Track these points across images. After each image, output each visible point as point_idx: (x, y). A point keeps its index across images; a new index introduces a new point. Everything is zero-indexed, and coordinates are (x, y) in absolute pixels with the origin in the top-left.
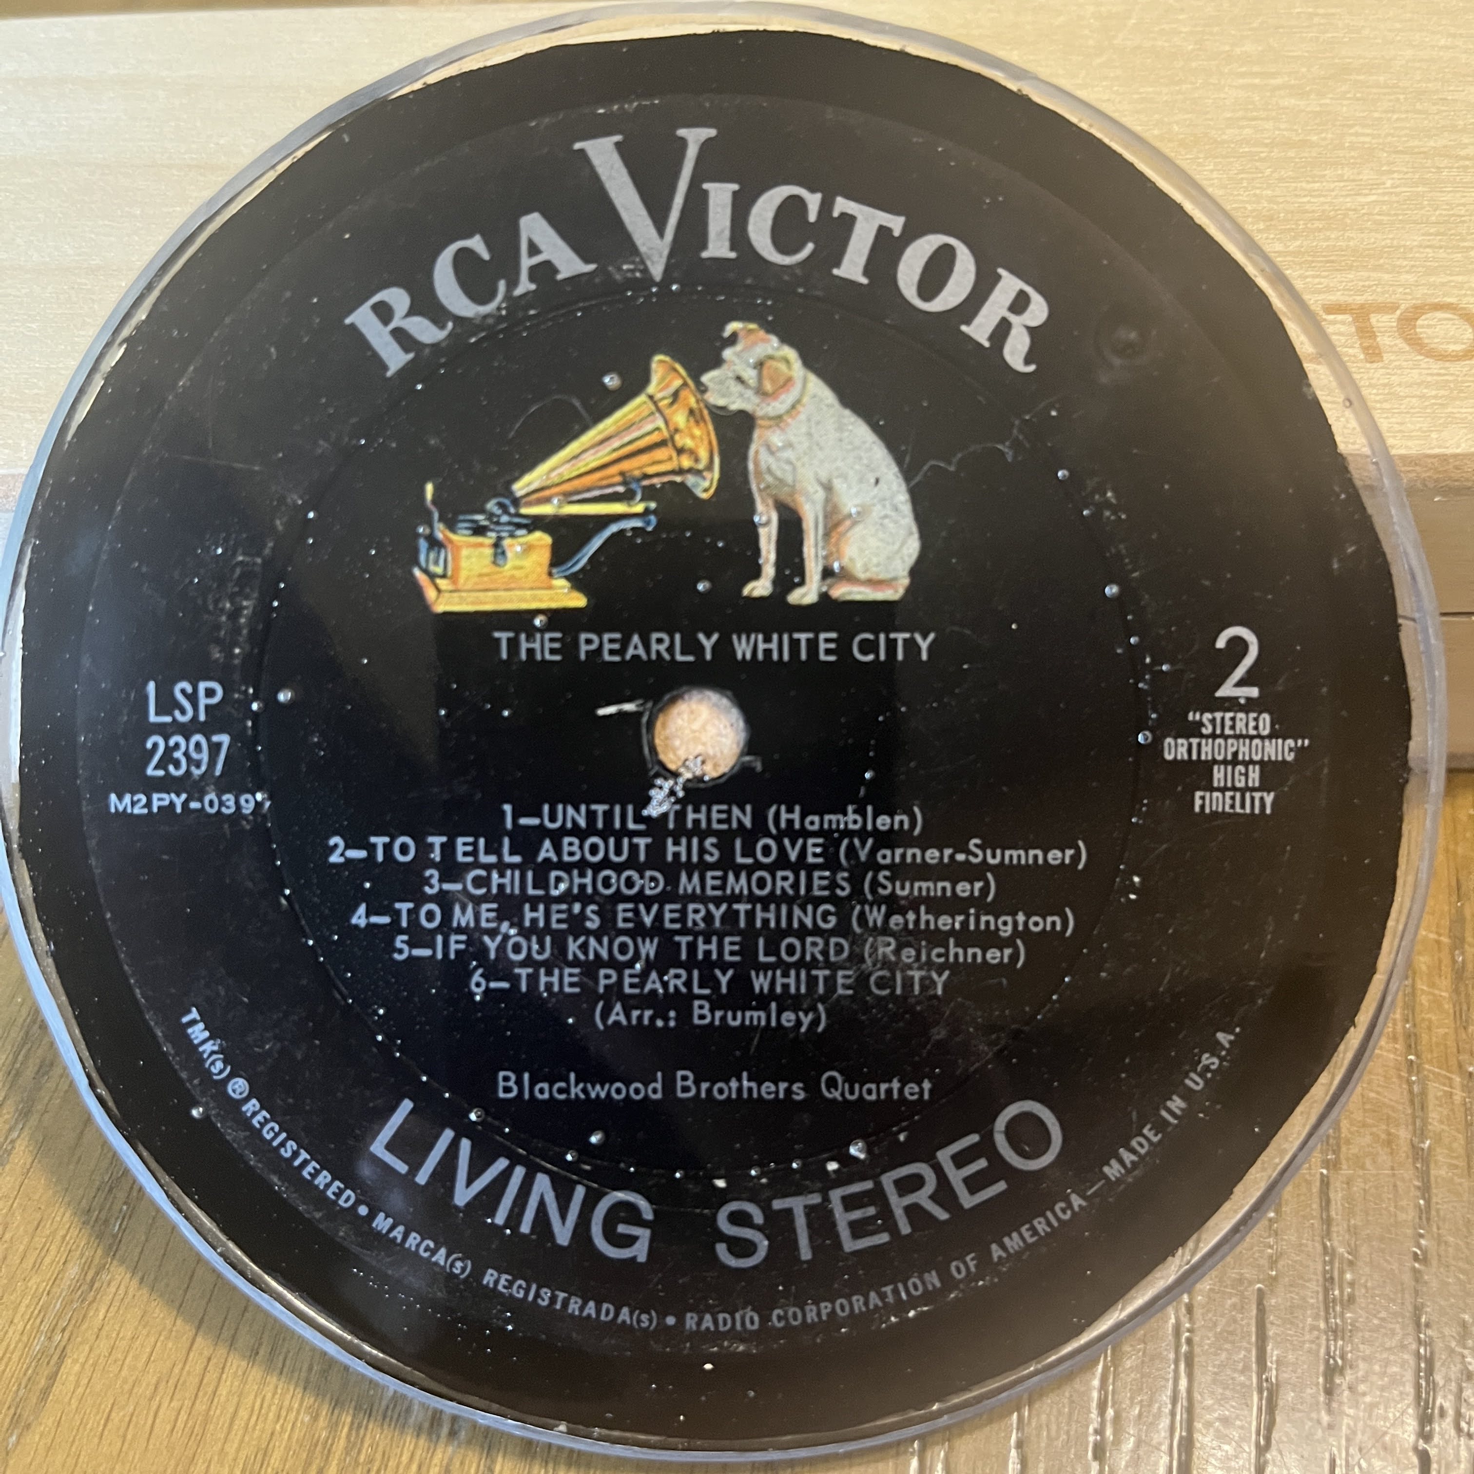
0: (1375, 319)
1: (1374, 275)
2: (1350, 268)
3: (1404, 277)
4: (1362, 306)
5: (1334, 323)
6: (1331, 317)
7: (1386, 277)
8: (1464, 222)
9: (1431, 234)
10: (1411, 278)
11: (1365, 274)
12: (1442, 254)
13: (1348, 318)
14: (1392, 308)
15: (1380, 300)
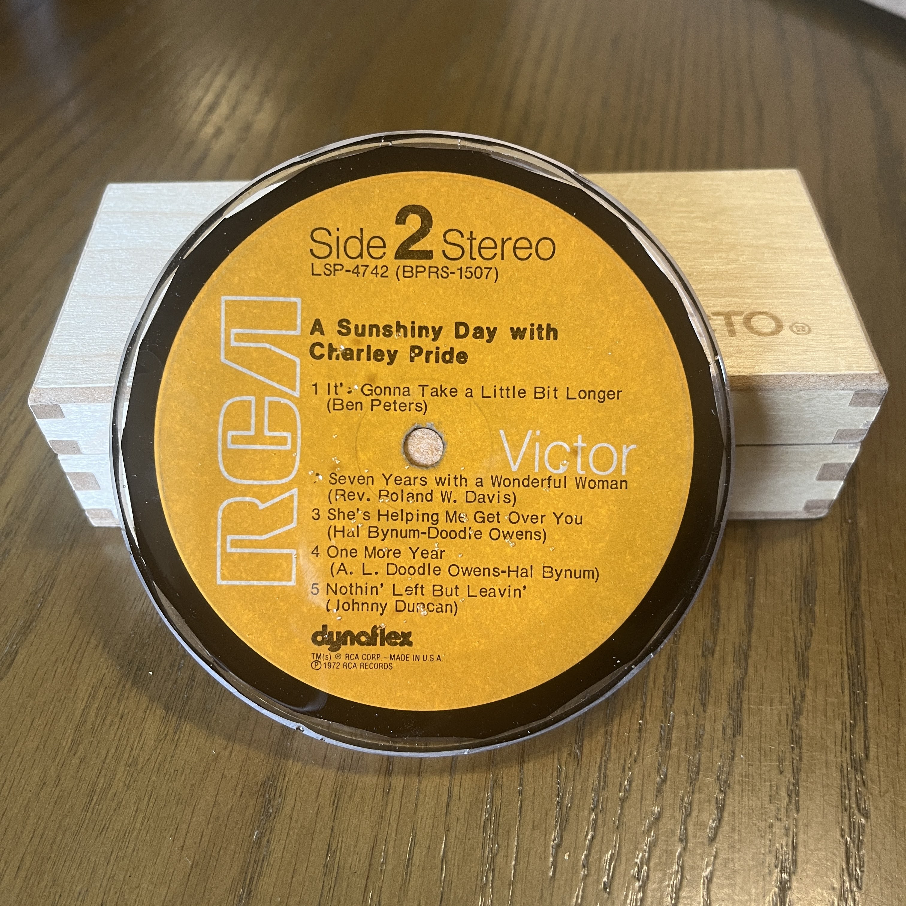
0: (735, 319)
1: (734, 299)
2: (724, 296)
3: (747, 301)
4: (728, 313)
5: (715, 320)
6: (714, 318)
7: (738, 300)
8: (773, 277)
9: (757, 282)
10: (749, 301)
11: (730, 299)
12: (763, 290)
13: (722, 318)
14: (741, 313)
15: (736, 310)
